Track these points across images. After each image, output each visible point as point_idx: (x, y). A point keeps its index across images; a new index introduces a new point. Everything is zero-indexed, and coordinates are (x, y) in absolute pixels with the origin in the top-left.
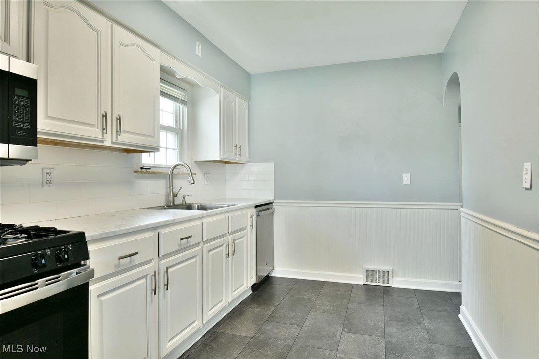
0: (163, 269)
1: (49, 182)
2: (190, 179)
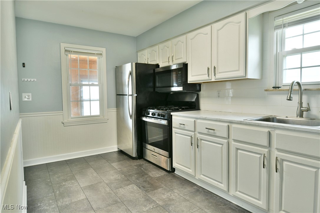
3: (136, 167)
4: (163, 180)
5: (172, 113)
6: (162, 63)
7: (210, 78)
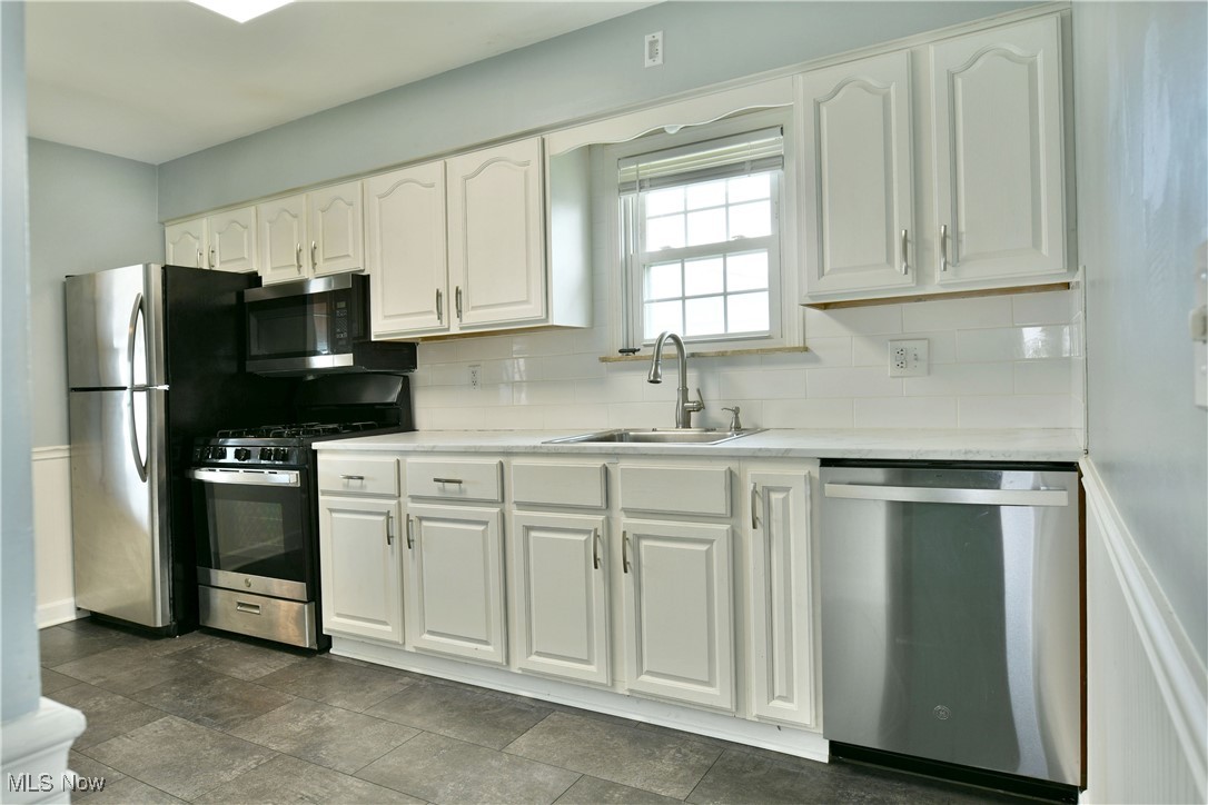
1: (474, 384)
3: (172, 662)
4: (287, 683)
5: (315, 446)
6: (273, 269)
7: (445, 325)
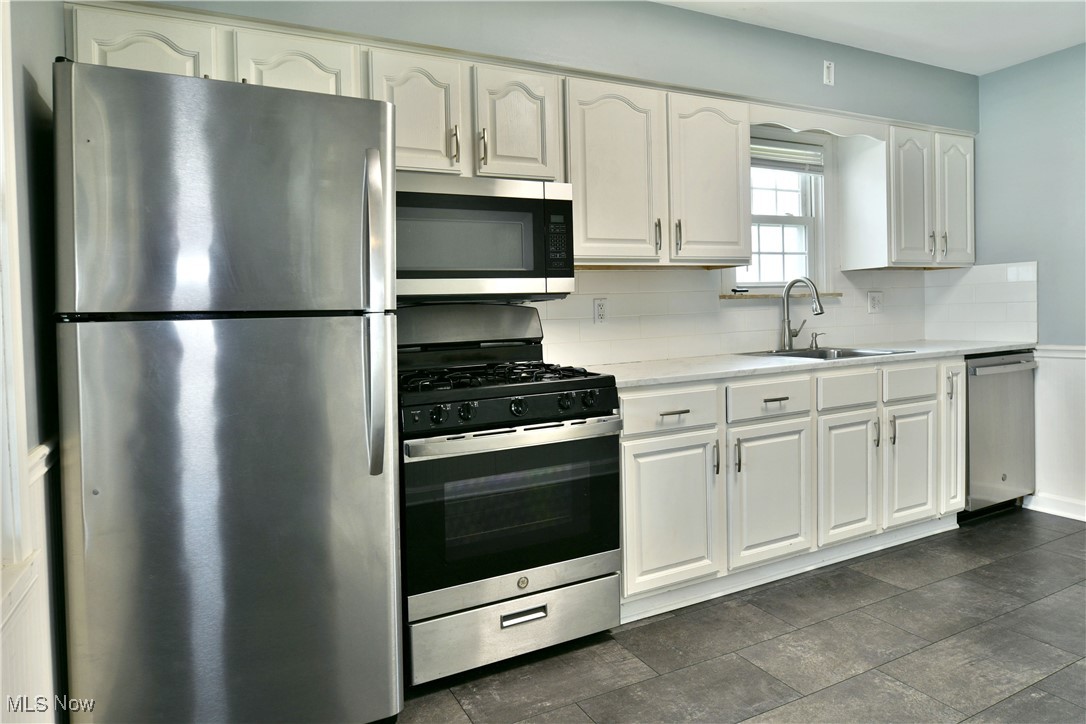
0: (733, 442)
1: (601, 317)
2: (816, 305)
